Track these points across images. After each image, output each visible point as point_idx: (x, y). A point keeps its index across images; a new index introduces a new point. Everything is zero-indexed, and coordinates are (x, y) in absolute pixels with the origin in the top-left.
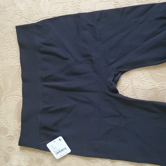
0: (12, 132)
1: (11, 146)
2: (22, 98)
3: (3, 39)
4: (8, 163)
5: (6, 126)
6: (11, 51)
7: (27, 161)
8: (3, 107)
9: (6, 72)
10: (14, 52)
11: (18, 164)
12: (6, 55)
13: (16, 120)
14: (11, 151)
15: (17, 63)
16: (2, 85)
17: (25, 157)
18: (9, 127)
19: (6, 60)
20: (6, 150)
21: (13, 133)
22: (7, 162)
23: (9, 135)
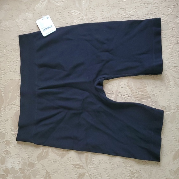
0: (9, 137)
1: (7, 150)
2: (19, 108)
3: (7, 55)
4: (4, 165)
5: (4, 132)
6: (13, 66)
7: (21, 164)
8: (2, 115)
9: (7, 84)
10: (15, 67)
11: (12, 167)
12: (8, 69)
13: (13, 127)
14: (7, 154)
15: (17, 76)
16: (3, 95)
17: (19, 161)
18: (6, 132)
19: (8, 74)
20: (2, 153)
21: (10, 139)
22: (2, 164)
23: (6, 140)
